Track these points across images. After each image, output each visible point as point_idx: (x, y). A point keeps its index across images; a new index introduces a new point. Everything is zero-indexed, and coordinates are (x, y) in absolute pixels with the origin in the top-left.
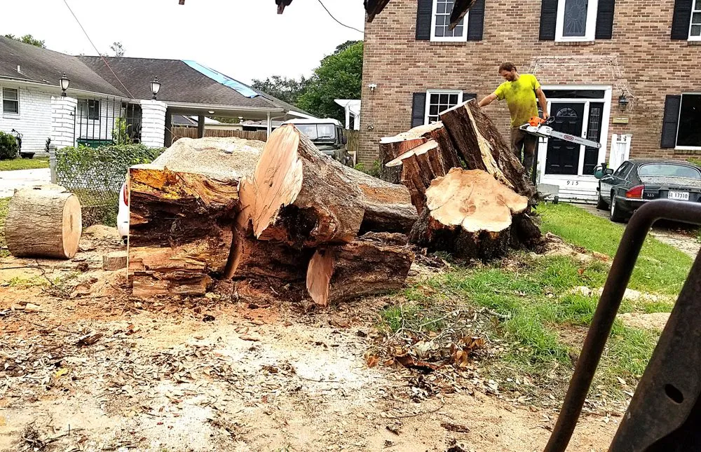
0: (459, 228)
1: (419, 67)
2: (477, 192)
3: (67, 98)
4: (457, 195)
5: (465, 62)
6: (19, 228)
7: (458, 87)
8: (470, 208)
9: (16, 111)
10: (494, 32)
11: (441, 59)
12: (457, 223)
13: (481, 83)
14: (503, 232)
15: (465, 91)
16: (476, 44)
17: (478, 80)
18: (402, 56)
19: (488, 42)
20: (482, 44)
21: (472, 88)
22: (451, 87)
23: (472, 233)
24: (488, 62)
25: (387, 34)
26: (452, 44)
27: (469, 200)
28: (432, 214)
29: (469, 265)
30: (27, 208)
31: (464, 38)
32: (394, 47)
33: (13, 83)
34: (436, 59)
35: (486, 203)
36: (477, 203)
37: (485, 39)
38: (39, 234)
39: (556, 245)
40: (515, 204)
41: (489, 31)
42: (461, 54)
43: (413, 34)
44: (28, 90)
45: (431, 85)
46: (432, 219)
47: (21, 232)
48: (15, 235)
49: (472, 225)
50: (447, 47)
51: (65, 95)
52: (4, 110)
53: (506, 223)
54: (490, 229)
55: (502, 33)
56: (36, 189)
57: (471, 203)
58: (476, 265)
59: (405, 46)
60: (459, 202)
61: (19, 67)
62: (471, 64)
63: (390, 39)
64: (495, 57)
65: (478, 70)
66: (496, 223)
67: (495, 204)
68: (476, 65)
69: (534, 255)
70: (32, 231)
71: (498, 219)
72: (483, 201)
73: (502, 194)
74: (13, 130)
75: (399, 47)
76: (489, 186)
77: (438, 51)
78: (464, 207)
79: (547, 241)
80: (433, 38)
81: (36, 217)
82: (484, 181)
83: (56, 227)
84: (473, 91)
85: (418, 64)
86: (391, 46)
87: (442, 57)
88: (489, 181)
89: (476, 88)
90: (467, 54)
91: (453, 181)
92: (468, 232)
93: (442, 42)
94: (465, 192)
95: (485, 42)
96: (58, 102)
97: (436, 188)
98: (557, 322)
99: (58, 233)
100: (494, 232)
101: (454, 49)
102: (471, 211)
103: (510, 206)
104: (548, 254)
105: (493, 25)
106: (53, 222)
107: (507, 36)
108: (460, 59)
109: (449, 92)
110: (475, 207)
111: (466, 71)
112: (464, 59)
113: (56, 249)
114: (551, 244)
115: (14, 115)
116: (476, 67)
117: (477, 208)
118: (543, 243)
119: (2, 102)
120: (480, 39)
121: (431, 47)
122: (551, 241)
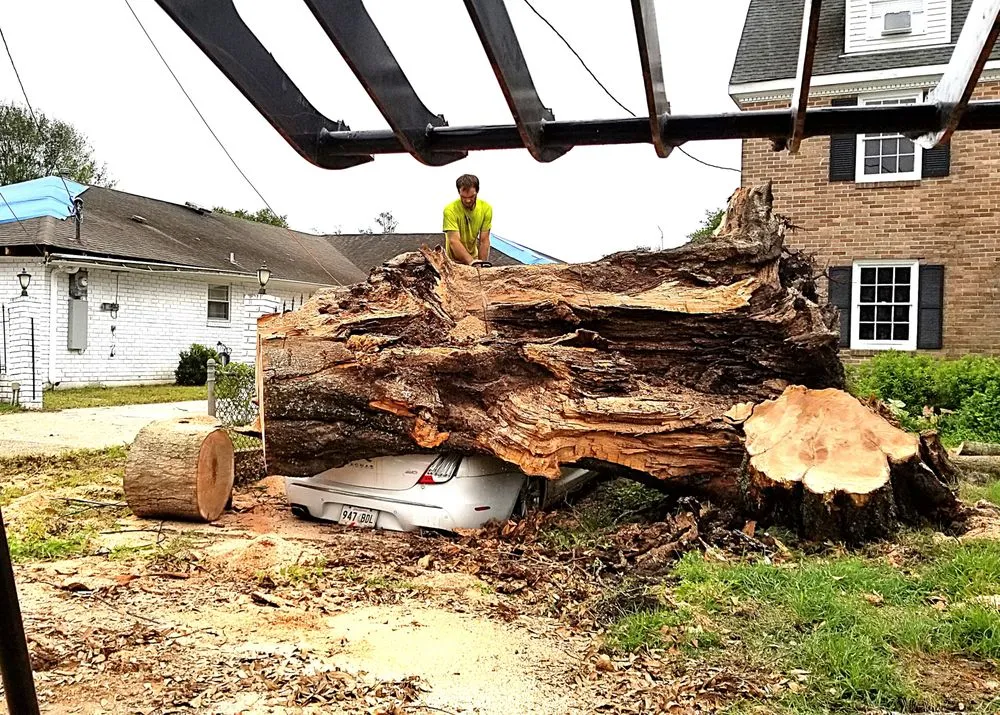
0: (799, 485)
1: (838, 224)
2: (830, 427)
3: (264, 296)
4: (797, 432)
5: (920, 213)
6: (142, 475)
7: (909, 255)
8: (817, 453)
9: (226, 317)
10: (970, 161)
11: (877, 210)
12: (795, 478)
13: (950, 247)
14: (876, 495)
15: (924, 262)
16: (939, 183)
17: (946, 243)
18: (806, 209)
19: (960, 177)
20: (949, 182)
21: (937, 255)
22: (896, 255)
23: (820, 496)
24: (960, 212)
25: (780, 174)
26: (894, 185)
27: (816, 439)
28: (753, 462)
29: (823, 552)
30: (154, 448)
31: (916, 174)
32: (793, 195)
33: (223, 277)
34: (868, 209)
35: (845, 445)
36: (829, 445)
37: (954, 174)
38: (168, 485)
39: (985, 520)
40: (895, 447)
41: (961, 160)
42: (911, 201)
43: (825, 173)
44: (243, 286)
45: (860, 253)
46: (753, 472)
47: (144, 481)
48: (136, 485)
49: (821, 481)
50: (885, 190)
51: (263, 292)
52: (209, 316)
53: (880, 478)
54: (850, 490)
55: (985, 162)
56: (183, 422)
57: (820, 443)
58: (832, 552)
59: (812, 193)
60: (798, 442)
61: (232, 254)
62: (931, 216)
63: (786, 182)
64: (974, 202)
65: (944, 225)
66: (859, 479)
67: (860, 446)
68: (939, 217)
69: (940, 538)
70: (157, 479)
71: (864, 473)
72: (839, 442)
73: (874, 430)
74: (219, 343)
75: (801, 194)
76: (851, 416)
77: (870, 199)
78: (808, 450)
79: (970, 513)
80: (861, 176)
81: (164, 461)
82: (843, 407)
83: (190, 475)
84: (937, 261)
85: (835, 220)
86: (787, 194)
87: (877, 207)
88: (850, 408)
89: (942, 256)
90: (922, 200)
91: (789, 408)
92: (813, 494)
93: (876, 183)
94: (810, 428)
95: (954, 178)
96: (254, 302)
97: (762, 419)
98: (926, 649)
99: (191, 484)
100: (859, 495)
101: (898, 194)
102: (819, 458)
103: (887, 449)
104: (969, 536)
105: (967, 151)
106: (186, 468)
107: (994, 167)
108: (910, 210)
109: (894, 264)
110: (825, 451)
111: (924, 227)
112: (918, 209)
113: (188, 506)
114: (975, 518)
115: (222, 322)
116: (942, 220)
117: (829, 455)
118: (963, 517)
119: (206, 305)
120: (947, 173)
121: (858, 192)
122: (977, 513)
